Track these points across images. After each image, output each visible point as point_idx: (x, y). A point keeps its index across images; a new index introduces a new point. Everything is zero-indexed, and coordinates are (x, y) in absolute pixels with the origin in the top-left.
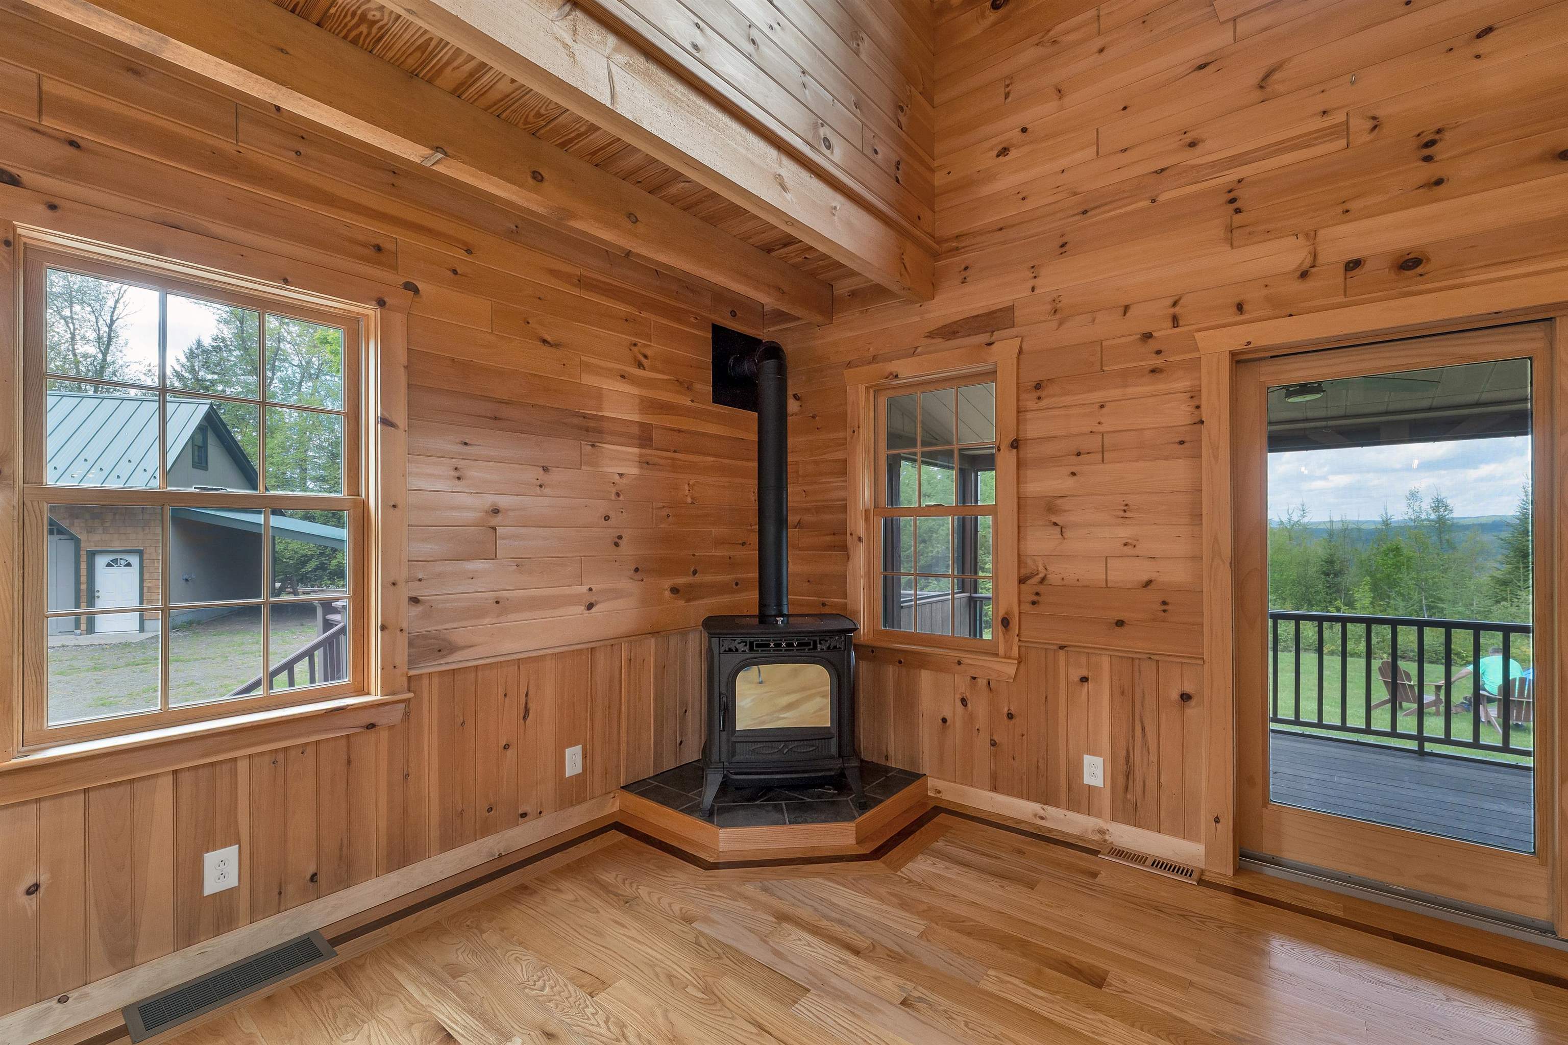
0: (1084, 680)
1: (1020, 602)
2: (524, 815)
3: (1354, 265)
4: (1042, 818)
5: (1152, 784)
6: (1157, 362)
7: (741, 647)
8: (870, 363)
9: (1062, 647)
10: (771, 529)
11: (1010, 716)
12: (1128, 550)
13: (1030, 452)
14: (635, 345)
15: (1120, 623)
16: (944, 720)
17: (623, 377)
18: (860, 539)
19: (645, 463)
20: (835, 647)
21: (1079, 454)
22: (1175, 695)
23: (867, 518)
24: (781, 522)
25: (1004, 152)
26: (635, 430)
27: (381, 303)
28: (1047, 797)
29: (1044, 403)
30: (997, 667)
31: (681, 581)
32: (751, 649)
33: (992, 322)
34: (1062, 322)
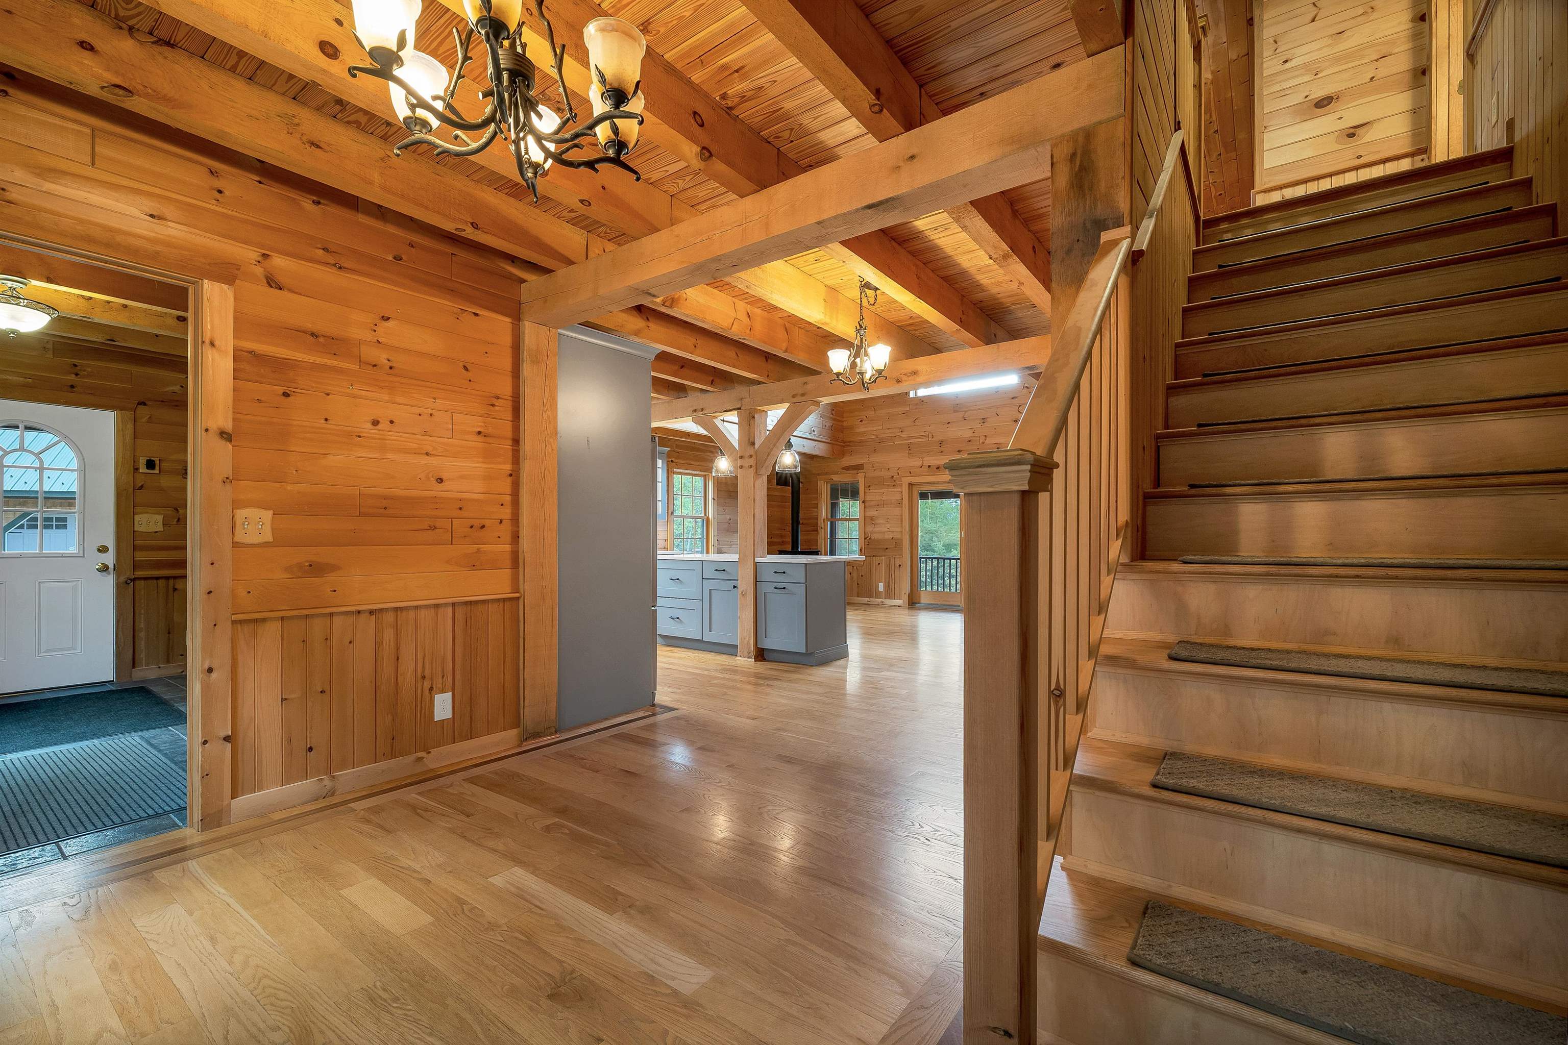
0: (879, 564)
1: (864, 544)
3: (929, 466)
4: (869, 602)
5: (893, 588)
6: (894, 483)
8: (825, 475)
9: (874, 556)
10: (795, 525)
11: (862, 576)
12: (888, 530)
13: (867, 504)
15: (887, 549)
18: (822, 528)
21: (878, 505)
22: (898, 566)
23: (824, 522)
24: (798, 523)
25: (861, 422)
28: (871, 597)
29: (871, 491)
30: (859, 563)
33: (858, 467)
34: (874, 470)
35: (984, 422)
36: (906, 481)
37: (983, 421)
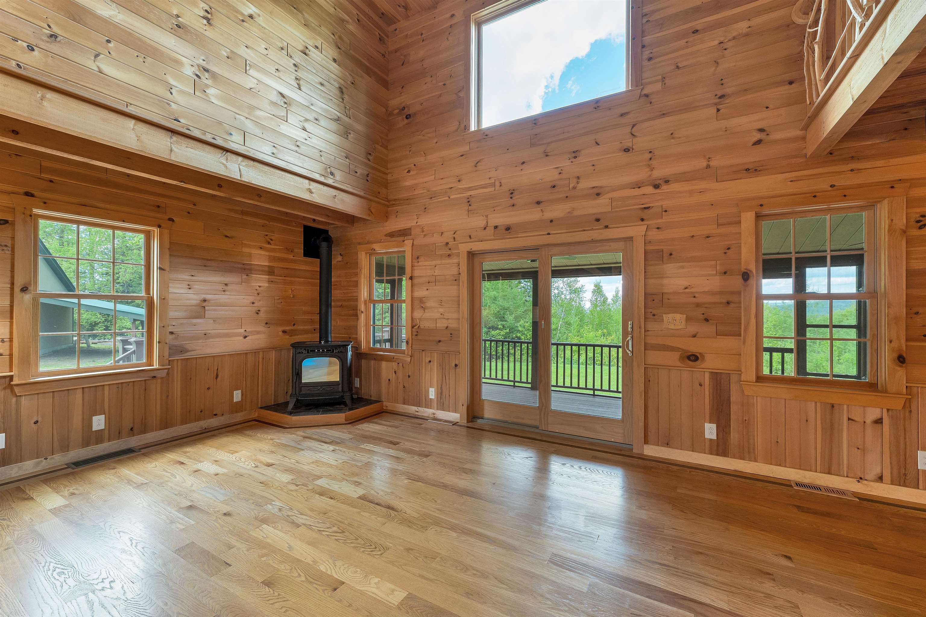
0: (430, 362)
1: (412, 335)
2: (216, 415)
3: (496, 227)
4: (417, 412)
5: (447, 396)
6: (449, 252)
7: (304, 352)
8: (367, 244)
9: (423, 351)
10: (324, 308)
11: (409, 376)
12: (442, 316)
13: (416, 281)
14: (267, 235)
15: (440, 341)
16: (389, 380)
17: (261, 248)
18: (362, 312)
19: (271, 282)
20: (341, 352)
21: (429, 283)
22: (454, 365)
23: (364, 304)
24: (328, 306)
25: (409, 172)
26: (267, 269)
27: (159, 226)
28: (419, 405)
29: (420, 264)
30: (405, 359)
31: (287, 328)
32: (308, 352)
33: (404, 233)
34: (425, 236)
35: (575, 157)
36: (464, 248)
37: (574, 155)
